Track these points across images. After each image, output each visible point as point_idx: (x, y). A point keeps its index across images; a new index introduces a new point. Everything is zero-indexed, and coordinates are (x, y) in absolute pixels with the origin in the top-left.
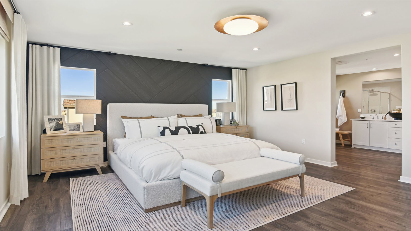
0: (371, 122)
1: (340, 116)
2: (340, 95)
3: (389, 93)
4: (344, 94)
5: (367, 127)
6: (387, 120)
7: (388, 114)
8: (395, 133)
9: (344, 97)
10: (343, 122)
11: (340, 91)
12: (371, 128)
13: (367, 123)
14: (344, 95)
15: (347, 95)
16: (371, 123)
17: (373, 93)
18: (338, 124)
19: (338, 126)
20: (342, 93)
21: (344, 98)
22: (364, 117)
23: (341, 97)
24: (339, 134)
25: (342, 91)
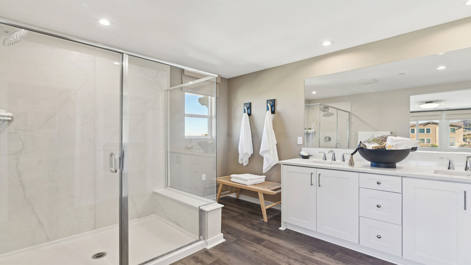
0: (319, 171)
1: (266, 151)
2: (268, 109)
3: (349, 112)
4: (273, 108)
5: (312, 185)
6: (356, 168)
7: (358, 153)
8: (378, 206)
9: (273, 112)
10: (271, 165)
11: (267, 101)
12: (319, 186)
13: (312, 174)
14: (273, 110)
15: (278, 108)
16: (319, 175)
17: (327, 113)
18: (264, 169)
19: (264, 172)
20: (270, 104)
21: (273, 115)
22: (307, 155)
23: (270, 112)
24: (259, 194)
25: (271, 100)
